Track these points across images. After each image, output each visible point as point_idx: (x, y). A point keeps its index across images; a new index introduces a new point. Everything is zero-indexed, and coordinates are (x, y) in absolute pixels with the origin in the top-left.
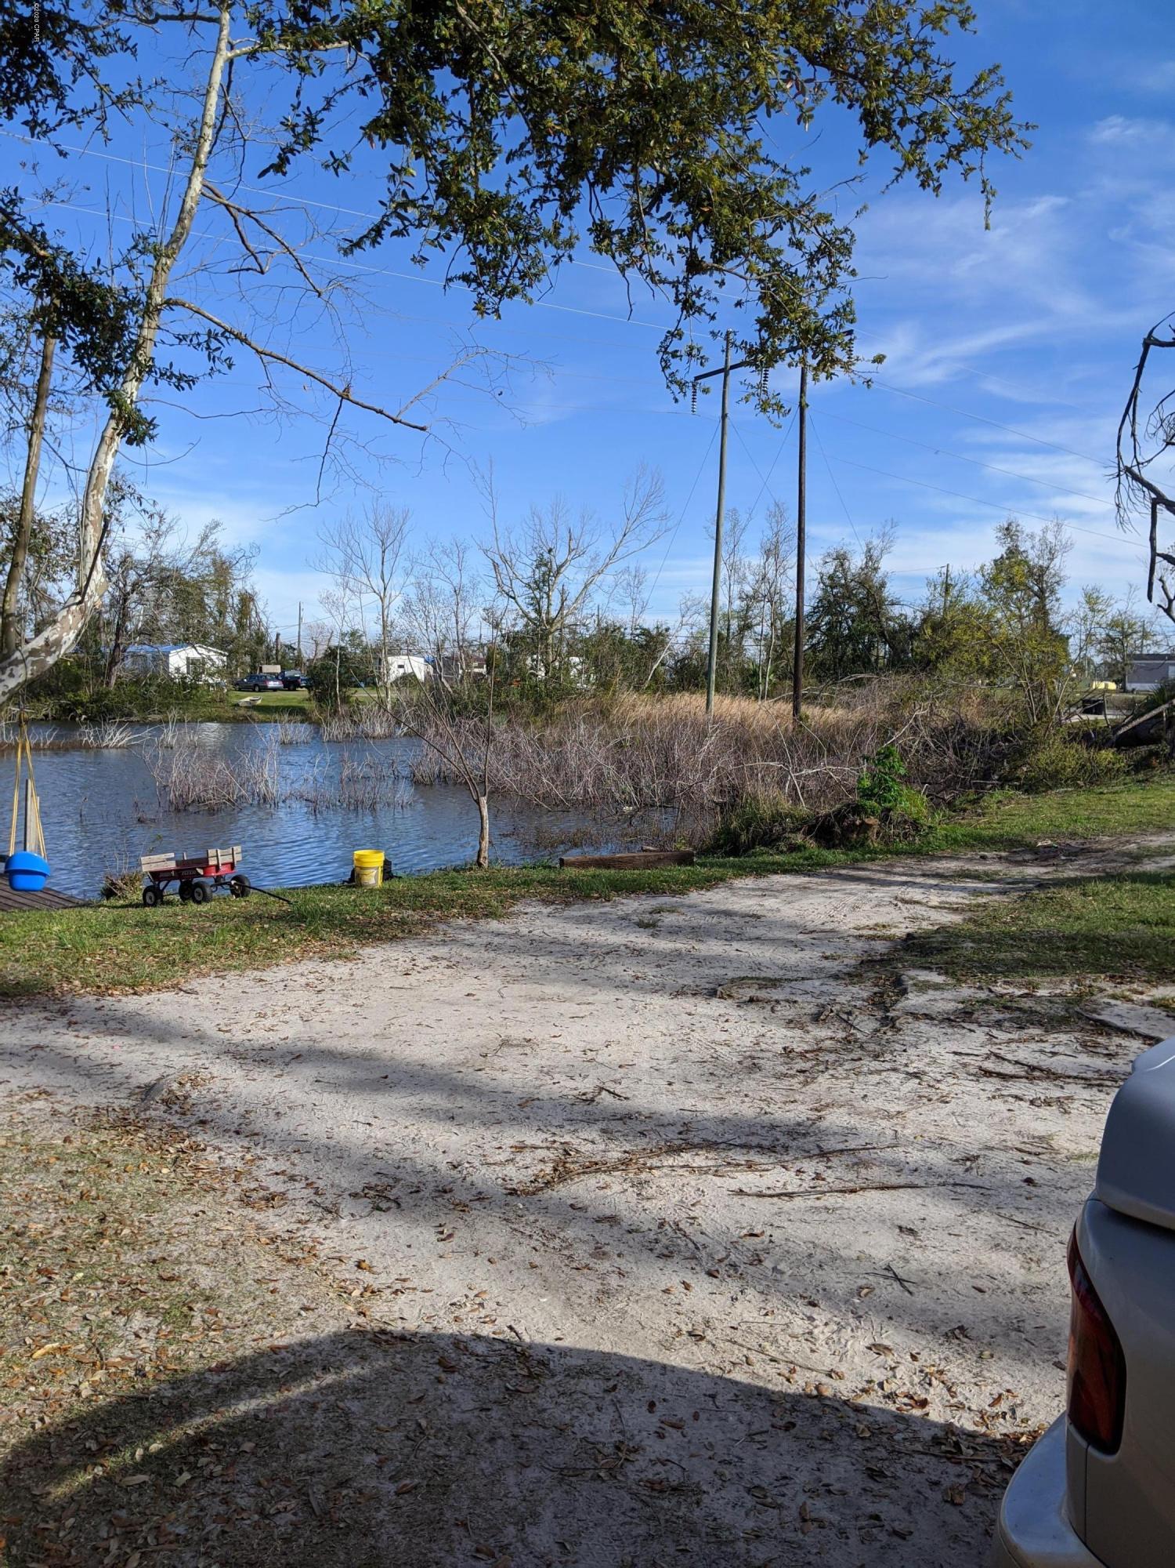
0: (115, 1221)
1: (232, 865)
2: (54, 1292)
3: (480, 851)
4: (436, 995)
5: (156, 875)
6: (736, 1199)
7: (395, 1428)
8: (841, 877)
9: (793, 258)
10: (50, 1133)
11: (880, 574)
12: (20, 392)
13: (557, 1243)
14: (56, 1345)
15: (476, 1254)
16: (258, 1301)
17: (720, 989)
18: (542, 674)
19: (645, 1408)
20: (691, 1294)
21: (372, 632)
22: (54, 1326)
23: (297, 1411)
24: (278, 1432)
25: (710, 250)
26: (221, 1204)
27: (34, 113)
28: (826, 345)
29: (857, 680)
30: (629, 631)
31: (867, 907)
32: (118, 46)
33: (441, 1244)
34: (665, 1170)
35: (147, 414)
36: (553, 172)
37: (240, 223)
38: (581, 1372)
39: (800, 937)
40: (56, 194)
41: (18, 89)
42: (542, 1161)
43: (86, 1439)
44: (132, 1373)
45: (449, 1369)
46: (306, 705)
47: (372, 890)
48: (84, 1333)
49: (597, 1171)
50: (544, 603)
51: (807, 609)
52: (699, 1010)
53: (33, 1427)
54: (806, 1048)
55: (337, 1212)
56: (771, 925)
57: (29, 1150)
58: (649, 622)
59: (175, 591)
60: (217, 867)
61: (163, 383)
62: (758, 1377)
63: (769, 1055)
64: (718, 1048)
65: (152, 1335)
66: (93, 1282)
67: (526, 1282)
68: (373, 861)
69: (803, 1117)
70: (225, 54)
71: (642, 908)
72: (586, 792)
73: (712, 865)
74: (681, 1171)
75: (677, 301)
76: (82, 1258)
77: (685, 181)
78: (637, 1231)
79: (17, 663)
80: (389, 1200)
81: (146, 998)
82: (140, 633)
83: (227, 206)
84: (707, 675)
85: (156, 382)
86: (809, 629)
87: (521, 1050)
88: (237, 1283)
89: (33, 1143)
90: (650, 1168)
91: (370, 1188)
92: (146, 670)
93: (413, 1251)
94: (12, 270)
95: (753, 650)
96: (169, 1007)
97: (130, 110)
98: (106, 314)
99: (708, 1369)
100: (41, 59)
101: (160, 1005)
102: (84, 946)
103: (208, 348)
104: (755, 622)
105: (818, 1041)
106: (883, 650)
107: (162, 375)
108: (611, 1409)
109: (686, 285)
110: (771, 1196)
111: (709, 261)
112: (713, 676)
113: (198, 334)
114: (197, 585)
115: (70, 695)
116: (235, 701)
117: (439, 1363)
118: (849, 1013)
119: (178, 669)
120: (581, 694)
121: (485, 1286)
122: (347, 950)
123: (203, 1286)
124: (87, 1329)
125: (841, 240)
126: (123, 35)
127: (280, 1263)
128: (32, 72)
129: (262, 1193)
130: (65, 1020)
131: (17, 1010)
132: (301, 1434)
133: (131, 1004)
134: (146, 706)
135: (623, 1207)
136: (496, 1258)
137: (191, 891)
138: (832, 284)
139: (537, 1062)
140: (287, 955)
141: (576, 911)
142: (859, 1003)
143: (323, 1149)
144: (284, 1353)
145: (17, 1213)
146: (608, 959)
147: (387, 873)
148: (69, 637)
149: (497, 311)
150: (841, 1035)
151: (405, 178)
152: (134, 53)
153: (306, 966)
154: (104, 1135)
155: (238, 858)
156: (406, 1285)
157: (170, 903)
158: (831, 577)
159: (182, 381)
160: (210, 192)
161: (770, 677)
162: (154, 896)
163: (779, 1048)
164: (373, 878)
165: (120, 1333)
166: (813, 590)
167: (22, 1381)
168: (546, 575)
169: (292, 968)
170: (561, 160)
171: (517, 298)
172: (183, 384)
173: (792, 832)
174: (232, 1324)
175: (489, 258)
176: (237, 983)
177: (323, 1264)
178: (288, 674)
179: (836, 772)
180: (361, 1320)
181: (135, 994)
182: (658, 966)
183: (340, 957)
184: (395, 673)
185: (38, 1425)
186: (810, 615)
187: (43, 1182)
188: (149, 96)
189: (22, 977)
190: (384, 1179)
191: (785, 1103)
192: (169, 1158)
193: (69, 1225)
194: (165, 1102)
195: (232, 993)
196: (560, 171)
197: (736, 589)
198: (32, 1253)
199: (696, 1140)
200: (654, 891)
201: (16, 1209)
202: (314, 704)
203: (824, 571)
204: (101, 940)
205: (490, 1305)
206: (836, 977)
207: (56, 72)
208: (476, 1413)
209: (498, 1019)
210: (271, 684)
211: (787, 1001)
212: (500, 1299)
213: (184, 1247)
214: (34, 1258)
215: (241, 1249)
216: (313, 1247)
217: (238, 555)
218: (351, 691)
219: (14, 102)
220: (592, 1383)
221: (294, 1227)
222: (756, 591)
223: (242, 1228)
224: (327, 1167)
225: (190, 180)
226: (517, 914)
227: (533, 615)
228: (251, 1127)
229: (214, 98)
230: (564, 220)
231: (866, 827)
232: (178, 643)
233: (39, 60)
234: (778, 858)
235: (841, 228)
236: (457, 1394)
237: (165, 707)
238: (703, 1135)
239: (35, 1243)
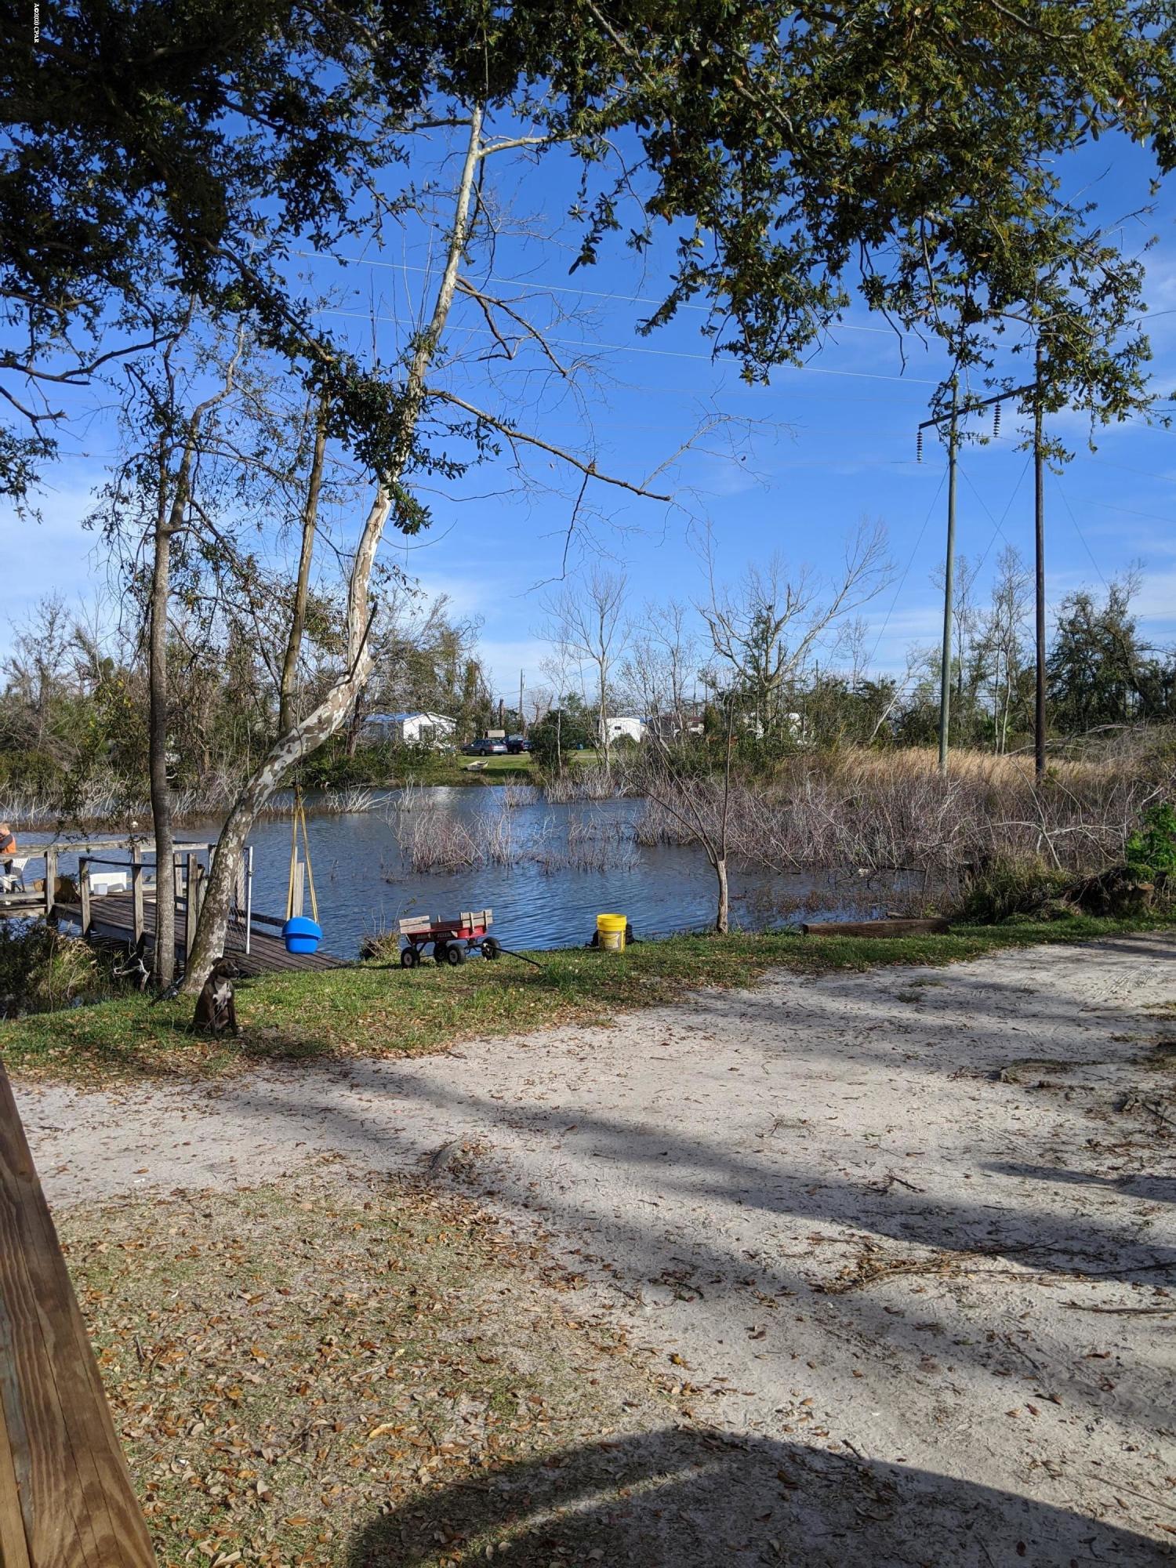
0: (425, 1294)
1: (484, 928)
2: (378, 1369)
3: (719, 916)
4: (699, 1068)
5: (413, 937)
6: (1069, 1312)
7: (746, 1547)
8: (1115, 947)
9: (1078, 297)
10: (350, 1197)
11: (1127, 618)
12: (297, 486)
13: (877, 1350)
14: (390, 1425)
15: (793, 1357)
16: (580, 1392)
17: (1003, 1072)
18: (761, 731)
19: (1014, 1549)
20: (1040, 1419)
21: (590, 695)
22: (385, 1405)
23: (640, 1518)
24: (626, 1541)
25: (988, 296)
26: (523, 1282)
27: (318, 228)
28: (1118, 385)
29: (1106, 732)
30: (851, 685)
31: (1153, 983)
32: (393, 157)
33: (753, 1342)
34: (983, 1275)
35: (422, 504)
36: (821, 233)
37: (490, 312)
38: (934, 1501)
39: (1082, 1014)
40: (328, 300)
41: (305, 208)
42: (843, 1256)
43: (434, 1529)
44: (467, 1461)
45: (792, 1486)
46: (530, 768)
47: (616, 955)
48: (415, 1413)
49: (907, 1272)
50: (763, 661)
51: (1047, 657)
52: (984, 1095)
53: (381, 1511)
54: (1114, 1141)
55: (639, 1298)
56: (1048, 999)
57: (335, 1216)
58: (872, 675)
59: (409, 663)
60: (470, 930)
61: (436, 472)
62: (1137, 1524)
63: (1073, 1148)
64: (1013, 1138)
65: (480, 1421)
66: (415, 1359)
67: (853, 1392)
68: (616, 925)
69: (1126, 1222)
70: (477, 153)
71: (900, 981)
72: (816, 853)
73: (970, 934)
74: (1001, 1277)
75: (951, 351)
76: (400, 1333)
77: (961, 229)
78: (964, 1343)
79: (293, 740)
80: (690, 1289)
81: (419, 1062)
82: (377, 703)
83: (478, 298)
84: (939, 728)
85: (430, 473)
86: (1050, 678)
87: (797, 1132)
88: (555, 1370)
89: (337, 1207)
90: (966, 1272)
91: (669, 1275)
92: (382, 738)
93: (725, 1348)
94: (301, 376)
95: (987, 702)
96: (441, 1071)
97: (403, 216)
98: (384, 410)
99: (1076, 1510)
100: (326, 177)
101: (430, 1067)
102: (356, 1008)
103: (478, 436)
104: (989, 672)
105: (1127, 1134)
106: (1131, 698)
107: (435, 465)
108: (977, 1547)
109: (961, 334)
110: (1109, 1312)
111: (985, 307)
112: (946, 730)
113: (469, 424)
114: (428, 656)
115: (315, 764)
116: (463, 765)
117: (779, 1477)
118: (1158, 1104)
119: (411, 736)
120: (804, 750)
121: (809, 1393)
122: (602, 1017)
123: (522, 1370)
124: (416, 1409)
125: (1128, 275)
126: (398, 146)
127: (594, 1352)
128: (317, 190)
129: (561, 1273)
130: (347, 1082)
131: (303, 1072)
132: (649, 1544)
133: (405, 1067)
134: (384, 773)
135: (943, 1314)
136: (815, 1363)
137: (446, 953)
138: (1120, 321)
139: (817, 1145)
140: (545, 1020)
141: (830, 980)
142: (1165, 1092)
143: (613, 1229)
144: (615, 1452)
145: (332, 1281)
146: (873, 1035)
147: (630, 939)
148: (339, 715)
149: (765, 377)
150: (1151, 1128)
151: (694, 250)
152: (407, 162)
153: (565, 1032)
154: (401, 1203)
155: (489, 921)
156: (726, 1385)
157: (426, 964)
158: (1072, 623)
159: (454, 470)
160: (463, 285)
161: (1007, 729)
162: (411, 957)
163: (1082, 1141)
164: (616, 942)
165: (449, 1417)
166: (1053, 637)
167: (363, 1461)
168: (765, 631)
169: (552, 1034)
170: (829, 220)
171: (787, 362)
172: (454, 473)
173: (1053, 898)
174: (558, 1415)
175: (757, 325)
176: (504, 1047)
177: (635, 1355)
178: (512, 738)
179: (1093, 832)
180: (687, 1421)
181: (408, 1056)
182: (929, 1045)
183: (597, 1023)
184: (614, 734)
185: (386, 1510)
186: (1050, 663)
187: (353, 1249)
188: (423, 199)
189: (304, 1038)
190: (681, 1266)
191: (1103, 1204)
192: (466, 1229)
193: (383, 1296)
194: (451, 1170)
195: (498, 1058)
196: (828, 231)
197: (966, 639)
198: (351, 1324)
199: (1010, 1242)
200: (911, 961)
201: (330, 1276)
202: (536, 767)
203: (1064, 616)
204: (369, 1002)
205: (819, 1415)
206: (1134, 1062)
207: (338, 187)
208: (830, 1538)
209: (767, 1096)
210: (497, 748)
211: (1083, 1088)
212: (829, 1409)
213: (496, 1326)
214: (354, 1330)
215: (553, 1333)
216: (622, 1336)
217: (466, 626)
218: (571, 753)
219: (301, 220)
220: (949, 1515)
221: (600, 1311)
222: (989, 640)
223: (549, 1310)
224: (620, 1248)
225: (445, 275)
226: (769, 982)
227: (750, 672)
228: (539, 1200)
229: (466, 196)
230: (833, 281)
231: (1139, 893)
232: (412, 711)
233: (323, 179)
234: (1042, 926)
235: (1127, 261)
236: (804, 1515)
237: (401, 773)
238: (1016, 1236)
239: (353, 1314)
